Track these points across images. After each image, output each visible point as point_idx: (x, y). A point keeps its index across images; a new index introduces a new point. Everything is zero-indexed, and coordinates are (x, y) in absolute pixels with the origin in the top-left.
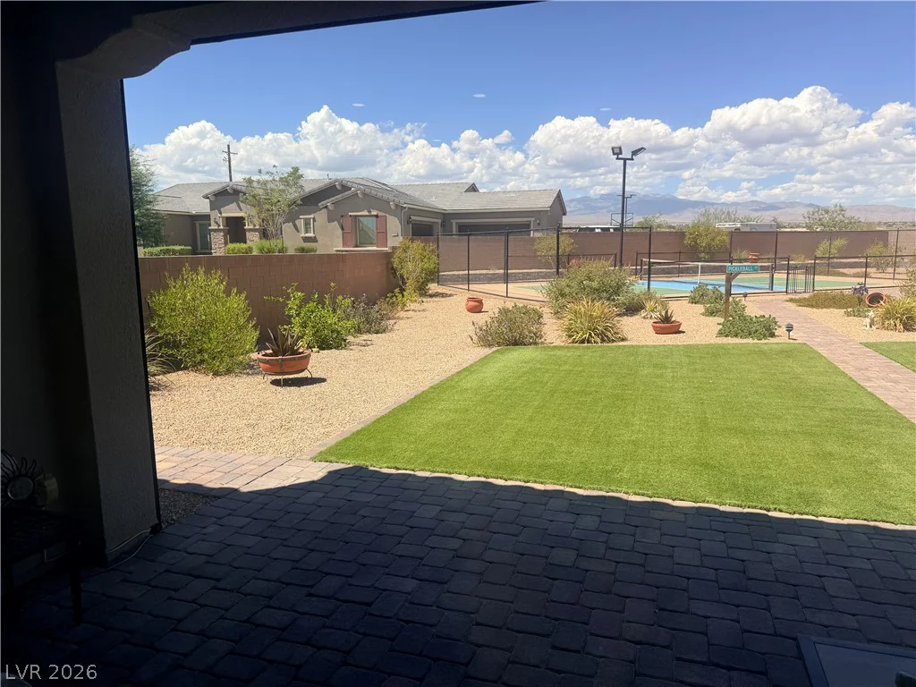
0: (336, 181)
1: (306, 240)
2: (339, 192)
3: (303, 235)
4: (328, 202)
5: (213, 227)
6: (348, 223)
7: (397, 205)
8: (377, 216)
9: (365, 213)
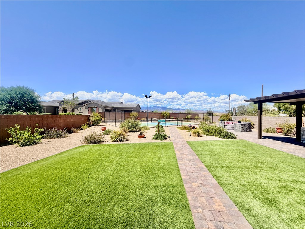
0: (88, 100)
1: (80, 112)
2: (88, 102)
3: (79, 111)
4: (85, 104)
5: (59, 109)
6: (90, 109)
7: (101, 105)
8: (96, 108)
9: (94, 107)
